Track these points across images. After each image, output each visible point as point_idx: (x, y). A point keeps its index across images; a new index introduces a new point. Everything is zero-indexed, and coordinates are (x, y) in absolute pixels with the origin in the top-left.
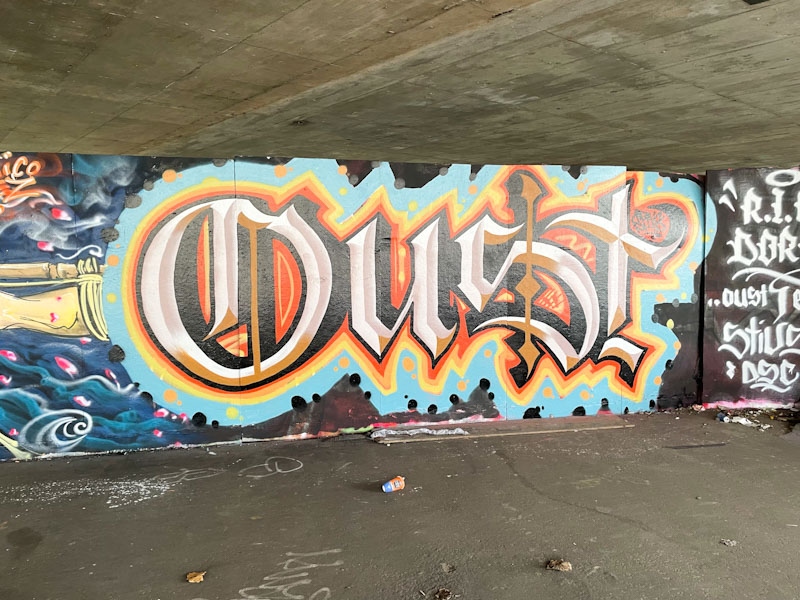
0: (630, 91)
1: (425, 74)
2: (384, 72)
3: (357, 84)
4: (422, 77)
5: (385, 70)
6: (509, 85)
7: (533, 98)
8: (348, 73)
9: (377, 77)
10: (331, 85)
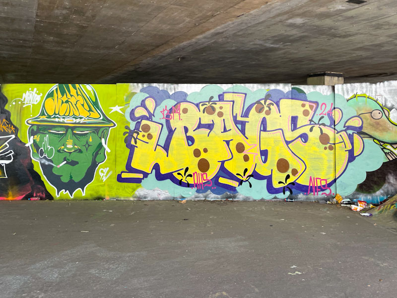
0: (337, 39)
1: (225, 37)
3: (196, 43)
5: (204, 37)
6: (269, 40)
7: (288, 44)
8: (189, 39)
10: (185, 43)
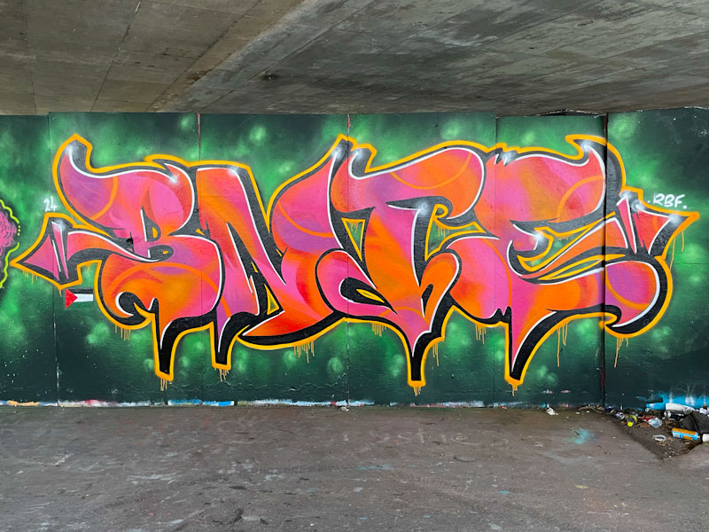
0: (601, 23)
2: (304, 19)
3: (289, 35)
4: (349, 24)
5: (303, 18)
6: (448, 25)
7: (491, 38)
8: (271, 23)
9: (304, 27)
10: (264, 36)
